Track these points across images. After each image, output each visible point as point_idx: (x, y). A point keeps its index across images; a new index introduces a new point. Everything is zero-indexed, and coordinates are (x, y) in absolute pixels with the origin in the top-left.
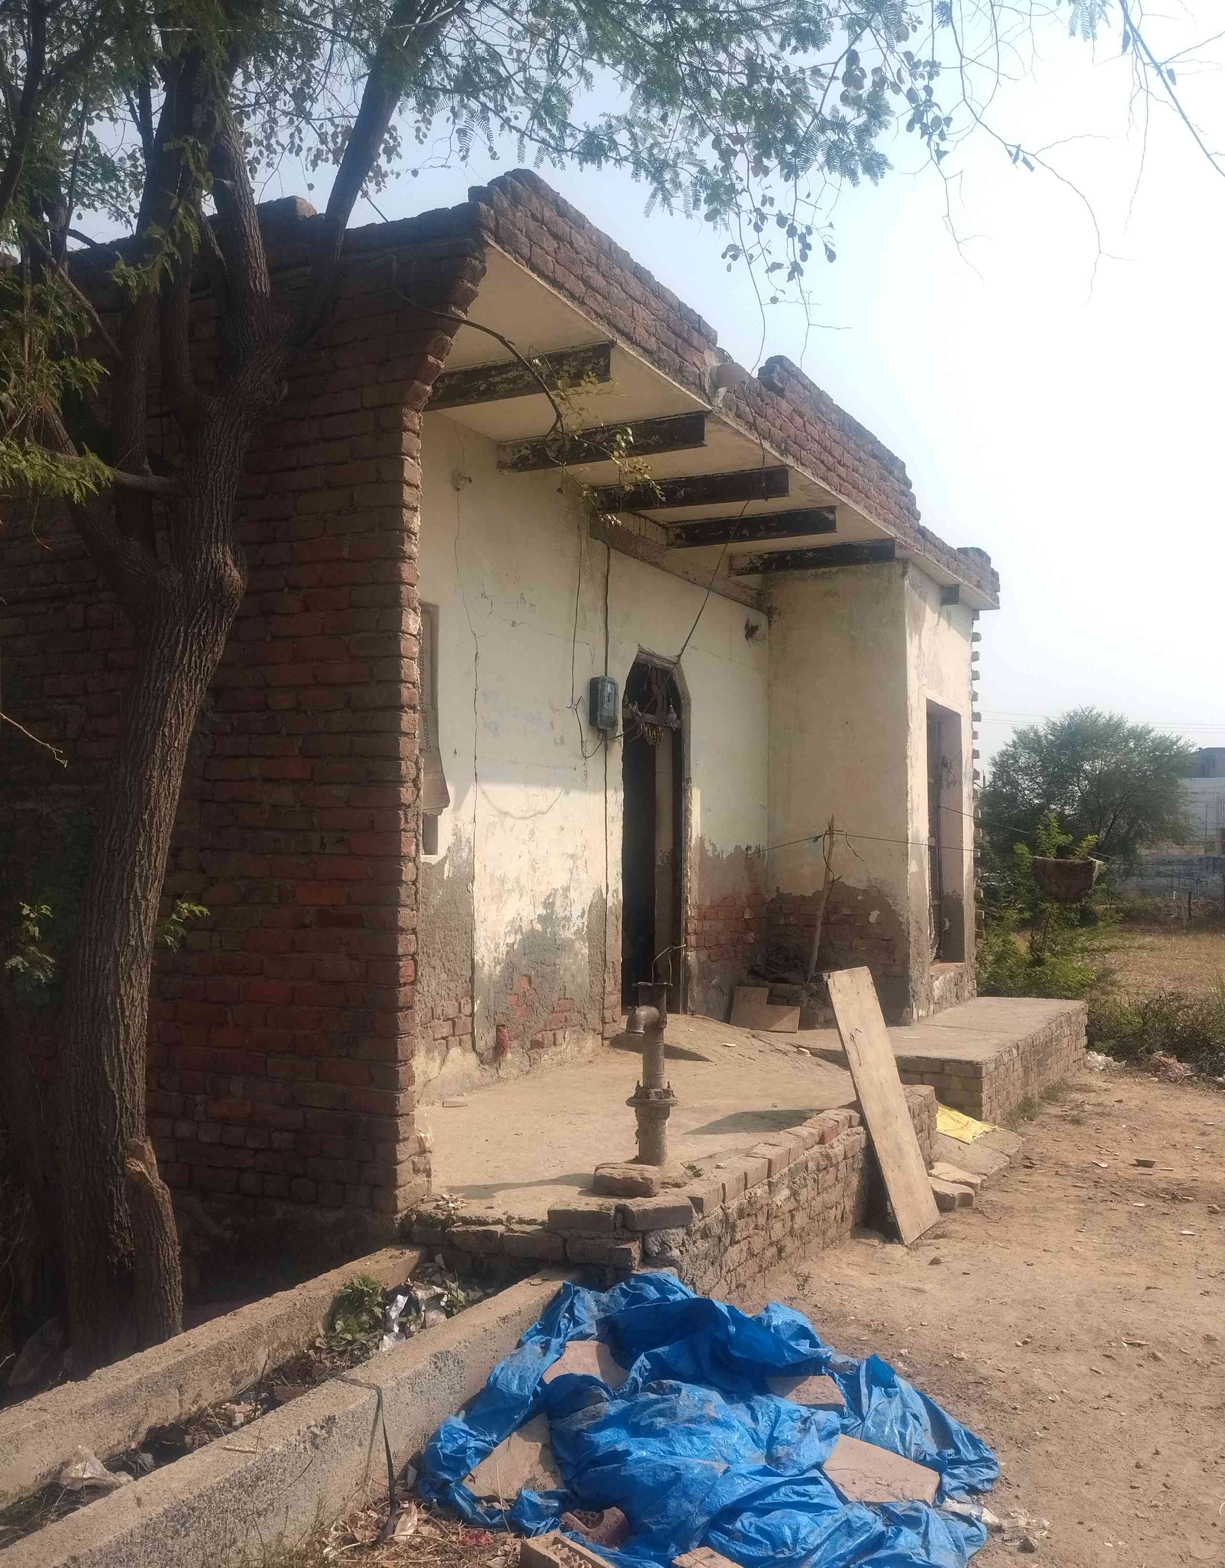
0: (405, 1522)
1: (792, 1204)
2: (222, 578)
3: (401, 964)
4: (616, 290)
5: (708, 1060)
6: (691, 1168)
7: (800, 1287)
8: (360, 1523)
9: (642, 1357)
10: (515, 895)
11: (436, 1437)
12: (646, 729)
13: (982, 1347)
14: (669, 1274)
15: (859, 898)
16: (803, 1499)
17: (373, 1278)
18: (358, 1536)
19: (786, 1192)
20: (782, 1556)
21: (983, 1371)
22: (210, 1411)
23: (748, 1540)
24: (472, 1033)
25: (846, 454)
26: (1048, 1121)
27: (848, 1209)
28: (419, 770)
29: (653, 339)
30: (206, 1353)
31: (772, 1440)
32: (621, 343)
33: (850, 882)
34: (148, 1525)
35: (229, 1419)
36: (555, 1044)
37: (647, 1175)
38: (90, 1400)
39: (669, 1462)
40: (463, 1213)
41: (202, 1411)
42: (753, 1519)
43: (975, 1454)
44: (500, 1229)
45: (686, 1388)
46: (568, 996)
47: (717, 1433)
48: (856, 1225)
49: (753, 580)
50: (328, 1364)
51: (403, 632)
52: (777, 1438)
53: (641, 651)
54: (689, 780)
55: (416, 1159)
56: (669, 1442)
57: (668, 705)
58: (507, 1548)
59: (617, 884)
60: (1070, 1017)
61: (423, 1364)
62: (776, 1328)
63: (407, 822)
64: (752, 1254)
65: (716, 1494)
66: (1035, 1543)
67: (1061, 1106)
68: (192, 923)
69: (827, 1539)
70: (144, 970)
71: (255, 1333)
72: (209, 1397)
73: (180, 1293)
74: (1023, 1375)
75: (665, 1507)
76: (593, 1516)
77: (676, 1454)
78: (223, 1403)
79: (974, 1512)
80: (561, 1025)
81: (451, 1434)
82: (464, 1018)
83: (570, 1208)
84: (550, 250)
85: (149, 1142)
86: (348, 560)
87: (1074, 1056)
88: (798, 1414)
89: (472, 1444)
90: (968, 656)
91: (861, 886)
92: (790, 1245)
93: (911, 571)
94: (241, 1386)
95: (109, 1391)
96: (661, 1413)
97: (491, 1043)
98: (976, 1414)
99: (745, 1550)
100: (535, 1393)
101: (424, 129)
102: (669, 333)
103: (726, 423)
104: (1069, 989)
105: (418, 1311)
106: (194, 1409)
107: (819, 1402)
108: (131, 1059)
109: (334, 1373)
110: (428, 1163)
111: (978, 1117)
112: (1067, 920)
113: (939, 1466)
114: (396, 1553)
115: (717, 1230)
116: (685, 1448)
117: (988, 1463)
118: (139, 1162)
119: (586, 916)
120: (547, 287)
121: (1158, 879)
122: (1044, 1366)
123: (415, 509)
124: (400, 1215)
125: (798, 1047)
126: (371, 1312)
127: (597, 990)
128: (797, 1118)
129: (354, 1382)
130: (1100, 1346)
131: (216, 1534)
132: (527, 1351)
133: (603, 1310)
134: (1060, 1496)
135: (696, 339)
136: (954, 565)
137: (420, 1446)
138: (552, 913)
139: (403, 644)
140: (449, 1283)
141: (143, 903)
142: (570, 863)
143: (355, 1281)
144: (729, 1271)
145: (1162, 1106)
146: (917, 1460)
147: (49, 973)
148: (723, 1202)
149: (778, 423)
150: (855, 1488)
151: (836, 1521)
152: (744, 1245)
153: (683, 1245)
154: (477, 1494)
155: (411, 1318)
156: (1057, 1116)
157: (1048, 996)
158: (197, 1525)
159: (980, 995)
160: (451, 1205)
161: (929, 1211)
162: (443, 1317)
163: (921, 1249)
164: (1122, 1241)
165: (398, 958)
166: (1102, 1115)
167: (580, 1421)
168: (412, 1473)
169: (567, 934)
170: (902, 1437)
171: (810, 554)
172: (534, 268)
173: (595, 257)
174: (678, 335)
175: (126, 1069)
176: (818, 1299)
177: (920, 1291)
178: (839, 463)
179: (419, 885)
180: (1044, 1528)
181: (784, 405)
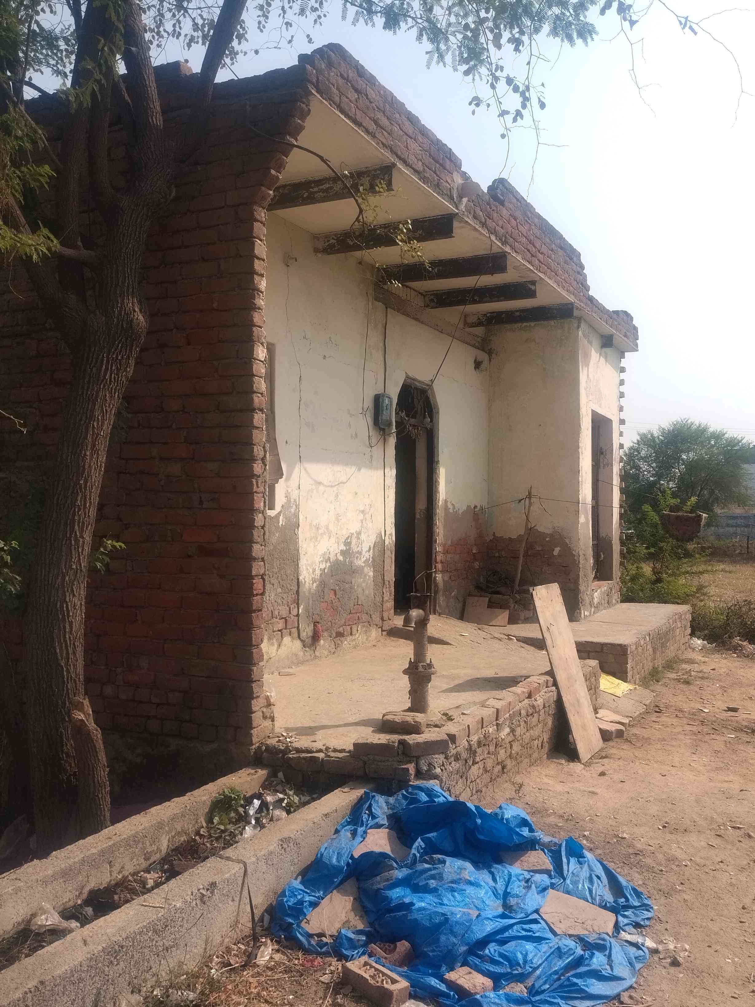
0: (263, 952)
1: (511, 738)
2: (132, 321)
3: (254, 581)
4: (396, 129)
5: (451, 644)
6: (445, 714)
7: (517, 791)
8: (233, 952)
9: (419, 840)
10: (326, 537)
11: (283, 894)
12: (411, 428)
13: (636, 830)
14: (433, 784)
15: (547, 539)
16: (529, 934)
17: (237, 788)
18: (232, 962)
19: (507, 730)
20: (516, 972)
21: (639, 846)
22: (130, 878)
23: (493, 962)
24: (298, 627)
25: (543, 246)
26: (669, 682)
27: (545, 740)
28: (265, 452)
29: (420, 163)
30: (127, 840)
31: (506, 894)
32: (400, 165)
33: (541, 529)
34: (91, 958)
35: (143, 883)
36: (351, 634)
37: (417, 719)
38: (50, 872)
39: (440, 910)
40: (296, 745)
41: (125, 878)
42: (497, 948)
43: (639, 902)
44: (321, 755)
45: (449, 860)
46: (360, 603)
47: (470, 890)
48: (550, 750)
49: (480, 331)
50: (208, 845)
51: (255, 359)
52: (510, 893)
53: (408, 377)
54: (438, 462)
55: (265, 710)
56: (439, 897)
57: (425, 412)
58: (332, 968)
59: (391, 530)
60: (681, 616)
61: (273, 846)
62: (507, 820)
63: (258, 487)
64: (486, 771)
65: (472, 932)
66: (681, 960)
67: (677, 673)
68: (114, 554)
69: (546, 960)
70: (82, 586)
71: (160, 826)
72: (130, 868)
73: (108, 799)
74: (665, 848)
75: (438, 939)
76: (390, 947)
77: (444, 905)
78: (139, 872)
79: (640, 940)
80: (355, 622)
81: (292, 892)
82: (292, 617)
83: (368, 742)
84: (353, 99)
85: (87, 700)
86: (217, 310)
87: (683, 641)
88: (522, 876)
89: (307, 898)
90: (618, 382)
91: (547, 531)
92: (509, 764)
93: (583, 325)
94: (151, 861)
95: (63, 866)
96: (433, 877)
97: (310, 634)
98: (637, 875)
99: (493, 968)
100: (348, 864)
101: (263, 23)
102: (431, 160)
103: (467, 222)
104: (679, 598)
105: (268, 810)
106: (120, 877)
107: (536, 868)
108: (74, 644)
109: (214, 852)
110: (273, 712)
111: (625, 680)
112: (676, 554)
113: (615, 910)
114: (258, 973)
115: (464, 755)
116: (450, 900)
117: (647, 908)
118: (80, 713)
119: (371, 551)
120: (351, 124)
121: (727, 529)
122: (678, 843)
123: (262, 275)
124: (254, 747)
125: (508, 635)
126: (237, 811)
127: (378, 599)
128: (513, 681)
129: (228, 859)
130: (713, 829)
131: (137, 963)
132: (343, 836)
133: (391, 809)
134: (695, 928)
135: (448, 164)
136: (610, 322)
137: (272, 900)
138: (350, 549)
139: (255, 367)
140: (287, 791)
141: (81, 540)
142: (361, 516)
143: (226, 790)
144: (472, 782)
145: (741, 672)
146: (601, 906)
147: (18, 587)
148: (468, 737)
149: (500, 223)
150: (561, 926)
151: (551, 948)
152: (481, 765)
153: (443, 765)
154: (310, 932)
155: (263, 814)
156: (674, 679)
157: (665, 602)
158: (124, 957)
159: (622, 601)
160: (288, 740)
161: (597, 742)
162: (284, 814)
163: (592, 765)
164: (722, 760)
165: (252, 577)
166: (702, 678)
167: (378, 882)
168: (267, 918)
169: (360, 562)
170: (590, 891)
171: (518, 314)
172: (342, 111)
173: (382, 105)
174: (437, 162)
175: (71, 651)
176: (528, 799)
177: (594, 793)
178: (539, 251)
179: (266, 529)
180: (686, 950)
181: (505, 212)
